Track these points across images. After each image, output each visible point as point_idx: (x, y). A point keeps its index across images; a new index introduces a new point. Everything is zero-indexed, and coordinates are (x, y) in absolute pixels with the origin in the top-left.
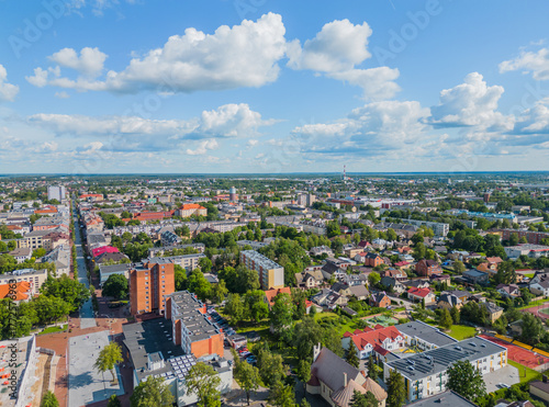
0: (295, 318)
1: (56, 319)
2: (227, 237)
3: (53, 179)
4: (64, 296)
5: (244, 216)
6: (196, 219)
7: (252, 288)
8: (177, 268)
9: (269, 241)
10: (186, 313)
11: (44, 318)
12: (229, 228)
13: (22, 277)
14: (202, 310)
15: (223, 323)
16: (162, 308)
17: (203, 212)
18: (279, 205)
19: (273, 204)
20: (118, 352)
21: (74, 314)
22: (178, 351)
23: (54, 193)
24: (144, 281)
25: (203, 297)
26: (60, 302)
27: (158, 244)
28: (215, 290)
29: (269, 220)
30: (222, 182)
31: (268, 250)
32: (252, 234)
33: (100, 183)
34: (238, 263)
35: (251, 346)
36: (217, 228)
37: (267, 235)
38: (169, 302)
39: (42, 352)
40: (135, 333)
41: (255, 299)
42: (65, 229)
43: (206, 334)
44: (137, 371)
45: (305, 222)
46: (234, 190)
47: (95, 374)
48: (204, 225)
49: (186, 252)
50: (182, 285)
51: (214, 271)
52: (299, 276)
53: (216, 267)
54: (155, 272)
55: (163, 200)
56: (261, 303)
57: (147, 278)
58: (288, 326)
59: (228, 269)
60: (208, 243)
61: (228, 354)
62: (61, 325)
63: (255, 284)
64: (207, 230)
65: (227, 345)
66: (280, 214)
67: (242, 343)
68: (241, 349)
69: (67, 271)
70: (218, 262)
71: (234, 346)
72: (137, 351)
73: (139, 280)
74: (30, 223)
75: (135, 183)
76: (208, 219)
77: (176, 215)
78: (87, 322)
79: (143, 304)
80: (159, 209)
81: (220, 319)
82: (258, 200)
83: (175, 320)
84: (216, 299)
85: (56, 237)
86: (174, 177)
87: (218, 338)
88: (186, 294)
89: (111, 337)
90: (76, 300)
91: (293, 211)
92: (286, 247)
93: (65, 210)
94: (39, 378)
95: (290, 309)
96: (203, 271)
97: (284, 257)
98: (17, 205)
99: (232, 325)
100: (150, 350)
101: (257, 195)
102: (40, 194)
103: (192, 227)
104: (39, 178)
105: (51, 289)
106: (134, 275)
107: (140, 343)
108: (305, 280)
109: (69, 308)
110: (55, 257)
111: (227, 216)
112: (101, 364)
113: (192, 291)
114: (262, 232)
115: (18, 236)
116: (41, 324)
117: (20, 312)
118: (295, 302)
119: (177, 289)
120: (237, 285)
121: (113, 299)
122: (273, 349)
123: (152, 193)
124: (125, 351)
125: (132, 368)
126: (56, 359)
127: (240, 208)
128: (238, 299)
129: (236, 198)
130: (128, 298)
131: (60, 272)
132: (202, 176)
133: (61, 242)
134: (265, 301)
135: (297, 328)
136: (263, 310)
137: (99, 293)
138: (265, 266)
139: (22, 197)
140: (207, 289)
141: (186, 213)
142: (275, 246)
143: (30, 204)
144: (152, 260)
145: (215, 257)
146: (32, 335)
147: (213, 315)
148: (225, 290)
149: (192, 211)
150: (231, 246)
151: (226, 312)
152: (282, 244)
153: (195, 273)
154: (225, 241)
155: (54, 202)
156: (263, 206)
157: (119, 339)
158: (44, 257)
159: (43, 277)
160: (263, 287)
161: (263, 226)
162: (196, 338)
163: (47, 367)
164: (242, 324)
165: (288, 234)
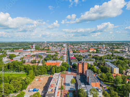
0: (122, 83)
1: (64, 71)
2: (101, 57)
3: (64, 43)
4: (65, 66)
5: (107, 52)
6: (93, 52)
7: (108, 72)
8: (88, 64)
9: (114, 60)
10: (90, 75)
11: (62, 70)
12: (102, 55)
13: (58, 61)
14: (94, 75)
15: (100, 80)
16: (84, 73)
17: (95, 51)
18: (118, 50)
19: (116, 50)
20: (75, 80)
21: (67, 70)
22: (88, 84)
23: (64, 45)
24: (80, 66)
25: (94, 72)
26: (65, 67)
27: (84, 58)
28: (98, 71)
29: (114, 54)
30: (101, 43)
31: (114, 62)
32: (109, 57)
33: (73, 43)
34: (104, 65)
35: (108, 88)
36: (99, 55)
37: (114, 58)
38: (86, 72)
39: (61, 77)
40: (78, 77)
41: (110, 75)
42: (66, 53)
43: (95, 82)
44: (79, 86)
45: (127, 55)
46: (104, 45)
47: (71, 84)
48: (95, 54)
49: (90, 60)
50: (89, 68)
51: (97, 66)
52: (124, 71)
53: (98, 65)
54: (83, 64)
55: (85, 48)
57: (81, 65)
58: (120, 85)
59: (101, 66)
60: (96, 59)
61: (101, 88)
62: (65, 72)
63: (110, 71)
64: (96, 55)
65: (101, 86)
66: (118, 53)
67: (105, 86)
68: (105, 88)
69: (66, 61)
70: (99, 64)
71: (102, 86)
72: (79, 82)
73: (79, 65)
74: (60, 51)
75: (79, 43)
76: (96, 53)
77: (88, 51)
78: (69, 73)
79: (80, 71)
80: (84, 49)
81: (99, 78)
82: (111, 48)
83: (87, 76)
84: (98, 73)
85: (64, 54)
86: (88, 42)
87: (98, 83)
88: (90, 70)
89: (74, 77)
90: (67, 68)
91: (123, 52)
92: (120, 62)
93: (66, 49)
94: (60, 82)
95: (121, 80)
96: (95, 65)
97: (119, 65)
98: (58, 47)
99: (102, 81)
100: (82, 82)
101: (111, 47)
102: (62, 46)
103: (92, 54)
104: (62, 42)
105: (63, 64)
106: (78, 64)
107: (79, 80)
108: (126, 73)
109: (66, 69)
110: (64, 58)
111: (102, 52)
112: (72, 82)
113: (92, 70)
114: (112, 57)
115: (58, 53)
116: (61, 71)
117: (58, 68)
118: (123, 79)
119: (88, 69)
120: (104, 70)
121: (74, 69)
122: (115, 90)
123: (83, 46)
124: (76, 81)
125: (78, 85)
126: (63, 79)
127: (106, 50)
128: (104, 74)
129: (104, 48)
130: (77, 69)
131: (65, 61)
132: (96, 42)
133: (65, 55)
134: (113, 77)
135: (123, 86)
136: (112, 79)
137: (71, 67)
138: (112, 67)
139: (59, 46)
140: (96, 70)
141: (91, 51)
142: (116, 62)
143: (60, 47)
144: (82, 61)
145: (98, 62)
146: (60, 73)
147: (97, 77)
148: (100, 71)
149: (92, 50)
150: (103, 60)
151: (100, 77)
152: (118, 61)
153: (93, 66)
154: (101, 59)
155: (64, 47)
156: (113, 50)
157: (75, 78)
158: (62, 58)
159: (62, 62)
160: (112, 72)
161: (112, 56)
162: (92, 82)
163: (62, 80)
164: (105, 81)
165: (121, 58)
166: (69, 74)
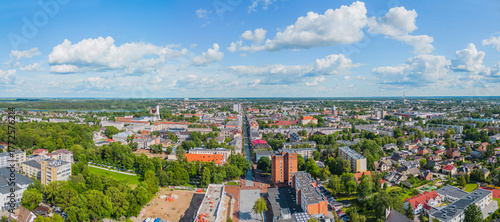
0: (374, 191)
1: (234, 177)
2: (330, 138)
3: (236, 101)
4: (238, 166)
5: (341, 124)
6: (311, 126)
7: (346, 172)
8: (299, 157)
9: (357, 140)
10: (304, 185)
11: (230, 177)
12: (332, 132)
13: (220, 152)
14: (314, 185)
15: (327, 194)
16: (290, 181)
17: (316, 122)
18: (364, 118)
19: (360, 117)
20: (264, 204)
21: (243, 177)
22: (299, 209)
23: (236, 108)
24: (279, 163)
25: (315, 176)
26: (237, 169)
27: (288, 141)
28: (322, 172)
29: (357, 127)
30: (327, 103)
31: (356, 146)
32: (346, 136)
33: (258, 103)
34: (337, 155)
35: (345, 210)
36: (324, 132)
37: (355, 137)
38: (294, 177)
39: (227, 195)
40: (274, 194)
41: (349, 178)
42: (240, 128)
43: (316, 200)
44: (275, 218)
45: (380, 128)
46: (335, 108)
47: (253, 215)
48: (316, 130)
49: (305, 147)
50: (302, 168)
51: (322, 159)
52: (376, 164)
53: (323, 157)
54: (286, 157)
55: (292, 114)
56: (352, 182)
57: (282, 161)
58: (369, 197)
59: (331, 159)
60: (318, 141)
61: (330, 214)
62: (237, 181)
63: (348, 169)
64: (318, 133)
65: (330, 208)
66: (364, 123)
67: (339, 207)
68: (339, 212)
69: (240, 151)
70: (324, 154)
71: (334, 209)
72: (275, 206)
73: (277, 162)
74: (224, 123)
75: (276, 103)
76: (318, 126)
77: (299, 123)
78: (249, 183)
79: (279, 177)
80: (289, 118)
81: (325, 191)
82: (350, 114)
83: (298, 189)
84: (323, 178)
85: (236, 132)
86: (298, 99)
87: (324, 203)
88: (304, 173)
89: (261, 194)
90: (244, 169)
91: (372, 121)
92: (368, 144)
93: (240, 117)
94: (225, 209)
95: (370, 185)
96: (315, 159)
97: (367, 151)
98: (220, 114)
99: (333, 196)
100: (283, 206)
101: (349, 111)
102: (229, 108)
103: (308, 131)
104: (229, 100)
105: (232, 160)
106: (274, 158)
107: (277, 200)
108: (380, 166)
109: (240, 172)
110: (235, 143)
111: (330, 124)
112: (256, 209)
113: (308, 171)
114: (353, 135)
115: (219, 130)
116: (225, 179)
117: (219, 170)
118: (374, 181)
119: (299, 170)
120: (336, 169)
121: (262, 172)
122: (360, 212)
123: (285, 109)
124: (269, 204)
125: (272, 215)
126: (233, 200)
127: (338, 119)
128: (337, 179)
129: (336, 113)
130: (270, 172)
131: (237, 152)
132: (315, 99)
133: (238, 135)
134: (354, 181)
135: (375, 197)
136: (353, 186)
137: (255, 167)
138: (354, 158)
139: (222, 110)
140: (317, 171)
141: (305, 122)
142: (361, 144)
143: (225, 113)
144: (284, 150)
145: (322, 150)
146: (223, 185)
147: (321, 188)
148: (329, 172)
149: (308, 121)
150: (333, 144)
151: (329, 187)
152: (365, 143)
153: (310, 160)
154: (329, 140)
155: (235, 113)
156: (353, 118)
157: (265, 196)
158: (230, 142)
159: (229, 153)
160: (353, 170)
161: (353, 131)
162: (310, 202)
163: (229, 204)
164: (339, 195)
165: (370, 136)
166: (249, 188)
